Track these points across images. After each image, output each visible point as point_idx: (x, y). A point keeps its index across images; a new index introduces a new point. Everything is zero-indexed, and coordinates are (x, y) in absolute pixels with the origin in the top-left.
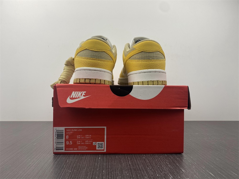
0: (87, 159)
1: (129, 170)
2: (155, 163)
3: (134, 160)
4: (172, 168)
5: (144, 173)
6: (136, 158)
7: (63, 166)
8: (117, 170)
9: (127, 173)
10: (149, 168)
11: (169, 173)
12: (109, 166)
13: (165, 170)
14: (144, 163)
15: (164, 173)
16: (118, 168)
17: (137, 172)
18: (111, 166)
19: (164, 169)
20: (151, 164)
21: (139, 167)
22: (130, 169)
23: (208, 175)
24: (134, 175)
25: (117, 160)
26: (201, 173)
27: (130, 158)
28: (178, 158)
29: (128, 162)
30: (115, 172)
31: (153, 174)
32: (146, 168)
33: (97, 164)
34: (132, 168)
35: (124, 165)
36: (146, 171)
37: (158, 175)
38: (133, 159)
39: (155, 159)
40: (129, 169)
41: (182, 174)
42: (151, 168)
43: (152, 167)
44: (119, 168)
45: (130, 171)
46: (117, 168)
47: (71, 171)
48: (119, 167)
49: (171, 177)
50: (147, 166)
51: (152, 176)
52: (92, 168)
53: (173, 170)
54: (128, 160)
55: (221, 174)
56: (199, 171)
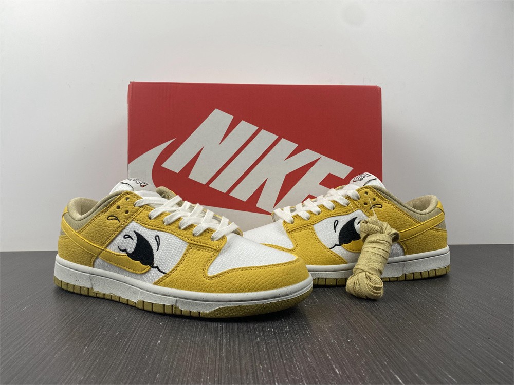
0: (129, 346)
1: (215, 372)
2: (280, 354)
3: (234, 346)
4: (314, 365)
5: (247, 378)
6: (239, 341)
7: (71, 364)
8: (190, 372)
9: (210, 378)
10: (263, 366)
11: (304, 380)
12: (173, 363)
13: (296, 371)
14: (254, 353)
15: (293, 379)
16: (192, 368)
17: (231, 377)
18: (177, 363)
19: (295, 368)
20: (269, 356)
21: (240, 364)
22: (220, 368)
25: (196, 345)
26: (377, 377)
27: (226, 340)
28: (334, 339)
29: (221, 350)
30: (184, 376)
32: (256, 366)
33: (149, 357)
34: (224, 366)
35: (209, 359)
36: (253, 373)
38: (232, 344)
39: (281, 343)
40: (217, 369)
41: (333, 381)
42: (267, 365)
43: (271, 364)
44: (194, 366)
45: (217, 374)
46: (191, 368)
47: (85, 376)
48: (195, 365)
50: (260, 360)
52: (133, 368)
53: (315, 371)
54: (221, 345)
55: (420, 378)
56: (372, 371)
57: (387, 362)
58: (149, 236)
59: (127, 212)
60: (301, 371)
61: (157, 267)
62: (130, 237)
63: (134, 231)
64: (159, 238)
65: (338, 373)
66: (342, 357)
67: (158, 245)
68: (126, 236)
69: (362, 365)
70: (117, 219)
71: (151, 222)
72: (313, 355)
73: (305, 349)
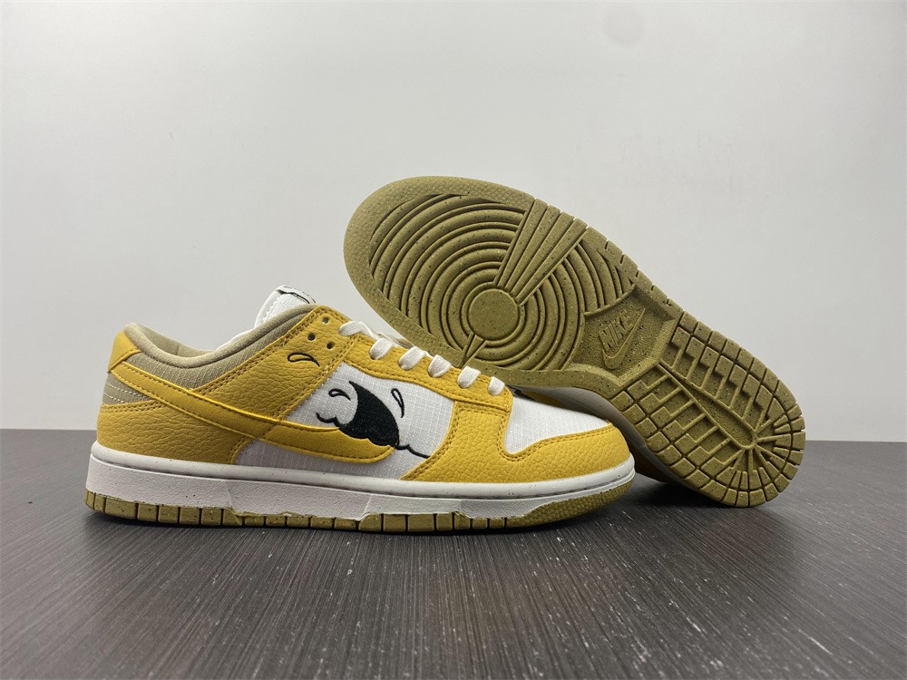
0: (296, 575)
1: (465, 622)
2: (581, 595)
3: (492, 581)
4: (649, 615)
5: (529, 634)
6: (499, 575)
7: (193, 599)
8: (417, 620)
9: (457, 631)
10: (554, 615)
11: (636, 639)
12: (382, 605)
13: (618, 624)
14: (532, 595)
15: (616, 638)
16: (421, 613)
17: (498, 631)
18: (391, 606)
19: (615, 620)
20: (560, 600)
21: (510, 611)
22: (474, 617)
23: (802, 649)
24: (486, 641)
25: (421, 579)
26: (774, 639)
27: (474, 572)
28: (676, 577)
29: (468, 588)
30: (408, 626)
31: (567, 641)
32: (541, 615)
33: (336, 594)
34: (479, 613)
35: (449, 600)
36: (538, 625)
37: (587, 645)
38: (487, 579)
39: (579, 580)
40: (468, 618)
41: (692, 643)
42: (560, 613)
43: (567, 612)
44: (424, 611)
45: (469, 625)
46: (418, 614)
47: (222, 619)
48: (424, 609)
49: (646, 653)
50: (546, 606)
51: (565, 647)
52: (309, 611)
53: (654, 625)
54: (468, 579)
55: (858, 644)
56: (764, 630)
57: (788, 617)
58: (380, 390)
59: (330, 346)
60: (628, 625)
61: (407, 447)
62: (341, 393)
63: (350, 382)
64: (399, 394)
65: (699, 630)
66: (699, 604)
67: (402, 406)
68: (334, 393)
69: (741, 620)
70: (312, 359)
71: (376, 363)
72: (644, 601)
73: (626, 590)
